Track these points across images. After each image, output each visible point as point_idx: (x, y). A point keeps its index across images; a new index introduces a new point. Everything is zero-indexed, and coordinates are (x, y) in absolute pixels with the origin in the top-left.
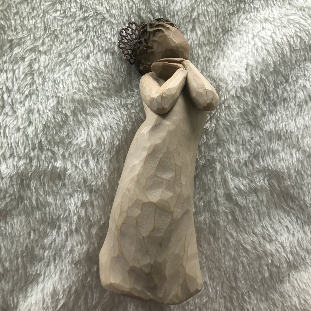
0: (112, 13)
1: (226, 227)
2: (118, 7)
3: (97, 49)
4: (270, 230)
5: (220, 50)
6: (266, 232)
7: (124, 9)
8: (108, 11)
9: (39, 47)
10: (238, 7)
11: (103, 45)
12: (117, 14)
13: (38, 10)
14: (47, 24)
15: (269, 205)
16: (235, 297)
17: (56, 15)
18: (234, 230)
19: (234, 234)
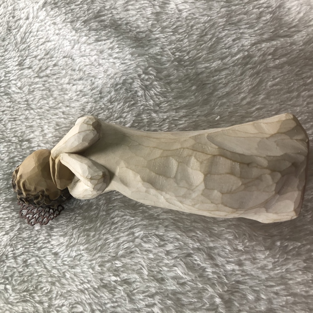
0: (8, 229)
1: (234, 105)
2: (3, 223)
3: (48, 245)
4: (237, 57)
5: (48, 112)
6: (240, 61)
7: (5, 216)
8: (7, 233)
9: (44, 307)
10: (4, 94)
11: (43, 238)
12: (10, 223)
13: (5, 309)
14: (20, 299)
15: (210, 60)
16: (307, 94)
17: (11, 289)
18: (238, 96)
19: (242, 96)
